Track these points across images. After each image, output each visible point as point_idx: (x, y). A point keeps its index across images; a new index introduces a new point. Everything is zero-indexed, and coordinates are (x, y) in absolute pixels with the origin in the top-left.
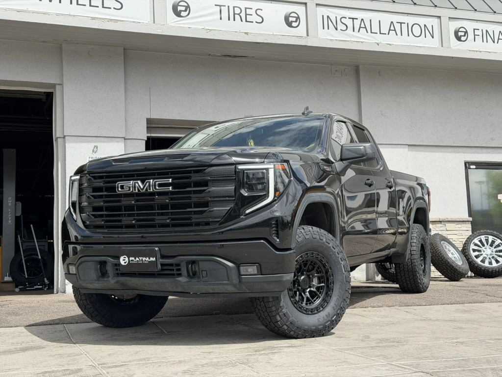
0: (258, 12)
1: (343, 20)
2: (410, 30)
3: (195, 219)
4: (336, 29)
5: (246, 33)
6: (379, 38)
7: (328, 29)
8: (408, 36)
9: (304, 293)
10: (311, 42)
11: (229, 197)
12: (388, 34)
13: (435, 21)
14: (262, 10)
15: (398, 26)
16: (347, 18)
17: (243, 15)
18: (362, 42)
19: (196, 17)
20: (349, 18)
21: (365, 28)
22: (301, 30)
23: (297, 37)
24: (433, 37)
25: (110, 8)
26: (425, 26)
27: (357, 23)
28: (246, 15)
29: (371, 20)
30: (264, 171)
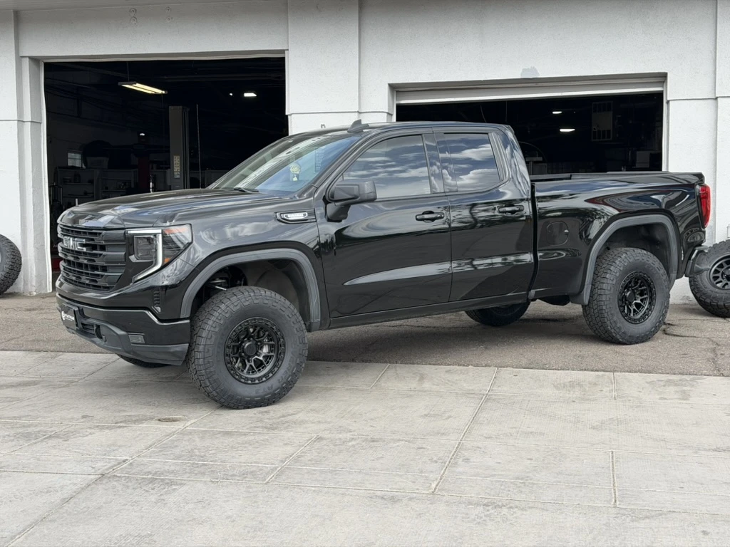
3: (101, 282)
9: (249, 361)
11: (121, 262)
30: (152, 236)
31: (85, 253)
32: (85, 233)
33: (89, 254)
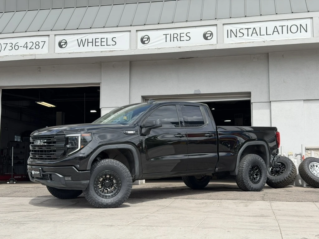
0: (187, 35)
1: (241, 31)
2: (289, 30)
4: (236, 37)
5: (179, 47)
6: (266, 38)
7: (231, 37)
8: (288, 33)
10: (218, 47)
12: (273, 34)
13: (308, 22)
14: (190, 33)
15: (280, 29)
16: (244, 29)
17: (179, 38)
18: (253, 42)
19: (154, 42)
20: (245, 29)
21: (256, 33)
22: (213, 41)
23: (210, 45)
24: (306, 32)
25: (110, 45)
26: (301, 25)
27: (250, 31)
28: (180, 37)
29: (260, 28)
31: (45, 146)
32: (46, 138)
33: (48, 146)
